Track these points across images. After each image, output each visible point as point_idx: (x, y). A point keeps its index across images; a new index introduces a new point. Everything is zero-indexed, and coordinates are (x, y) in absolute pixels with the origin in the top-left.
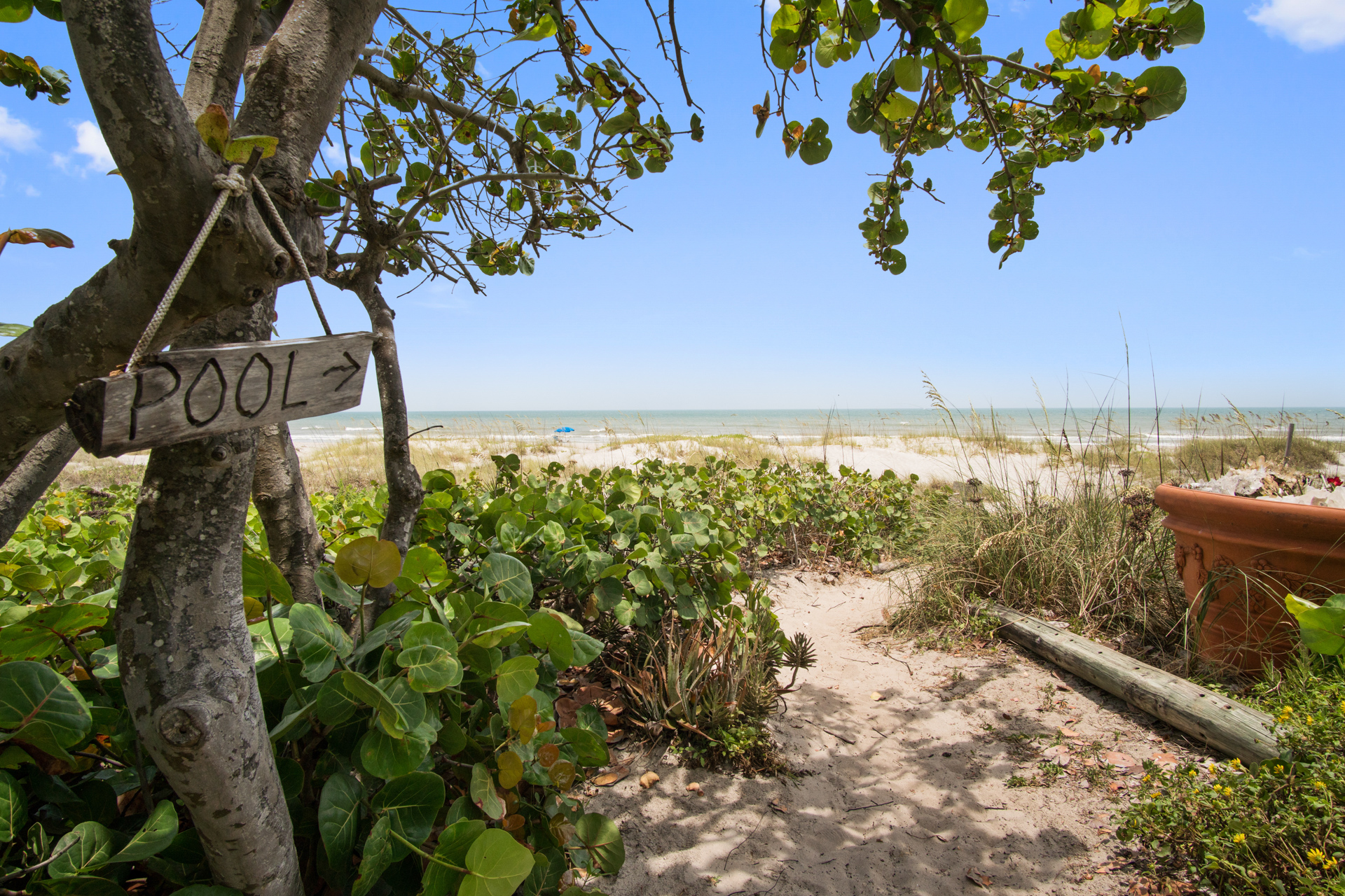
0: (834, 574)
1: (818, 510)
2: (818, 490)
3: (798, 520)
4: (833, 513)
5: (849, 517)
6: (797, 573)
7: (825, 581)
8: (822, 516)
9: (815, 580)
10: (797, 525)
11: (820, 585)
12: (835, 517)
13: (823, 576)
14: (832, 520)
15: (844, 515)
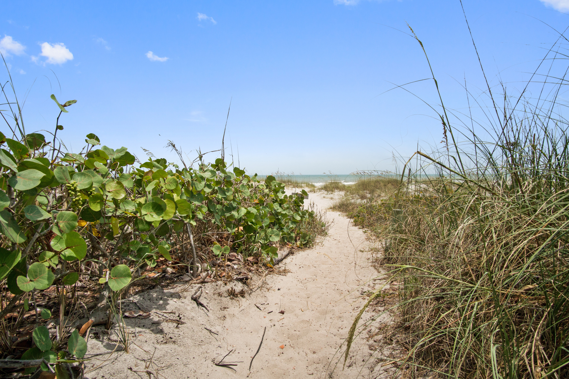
0: (241, 280)
1: (219, 207)
2: (218, 183)
3: (194, 217)
4: (234, 209)
5: (248, 213)
6: (193, 288)
7: (232, 294)
8: (223, 212)
9: (220, 295)
10: (194, 223)
11: (226, 300)
12: (234, 213)
13: (229, 287)
14: (232, 216)
15: (243, 211)
